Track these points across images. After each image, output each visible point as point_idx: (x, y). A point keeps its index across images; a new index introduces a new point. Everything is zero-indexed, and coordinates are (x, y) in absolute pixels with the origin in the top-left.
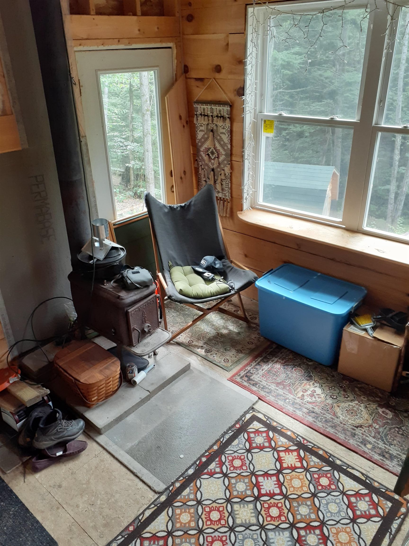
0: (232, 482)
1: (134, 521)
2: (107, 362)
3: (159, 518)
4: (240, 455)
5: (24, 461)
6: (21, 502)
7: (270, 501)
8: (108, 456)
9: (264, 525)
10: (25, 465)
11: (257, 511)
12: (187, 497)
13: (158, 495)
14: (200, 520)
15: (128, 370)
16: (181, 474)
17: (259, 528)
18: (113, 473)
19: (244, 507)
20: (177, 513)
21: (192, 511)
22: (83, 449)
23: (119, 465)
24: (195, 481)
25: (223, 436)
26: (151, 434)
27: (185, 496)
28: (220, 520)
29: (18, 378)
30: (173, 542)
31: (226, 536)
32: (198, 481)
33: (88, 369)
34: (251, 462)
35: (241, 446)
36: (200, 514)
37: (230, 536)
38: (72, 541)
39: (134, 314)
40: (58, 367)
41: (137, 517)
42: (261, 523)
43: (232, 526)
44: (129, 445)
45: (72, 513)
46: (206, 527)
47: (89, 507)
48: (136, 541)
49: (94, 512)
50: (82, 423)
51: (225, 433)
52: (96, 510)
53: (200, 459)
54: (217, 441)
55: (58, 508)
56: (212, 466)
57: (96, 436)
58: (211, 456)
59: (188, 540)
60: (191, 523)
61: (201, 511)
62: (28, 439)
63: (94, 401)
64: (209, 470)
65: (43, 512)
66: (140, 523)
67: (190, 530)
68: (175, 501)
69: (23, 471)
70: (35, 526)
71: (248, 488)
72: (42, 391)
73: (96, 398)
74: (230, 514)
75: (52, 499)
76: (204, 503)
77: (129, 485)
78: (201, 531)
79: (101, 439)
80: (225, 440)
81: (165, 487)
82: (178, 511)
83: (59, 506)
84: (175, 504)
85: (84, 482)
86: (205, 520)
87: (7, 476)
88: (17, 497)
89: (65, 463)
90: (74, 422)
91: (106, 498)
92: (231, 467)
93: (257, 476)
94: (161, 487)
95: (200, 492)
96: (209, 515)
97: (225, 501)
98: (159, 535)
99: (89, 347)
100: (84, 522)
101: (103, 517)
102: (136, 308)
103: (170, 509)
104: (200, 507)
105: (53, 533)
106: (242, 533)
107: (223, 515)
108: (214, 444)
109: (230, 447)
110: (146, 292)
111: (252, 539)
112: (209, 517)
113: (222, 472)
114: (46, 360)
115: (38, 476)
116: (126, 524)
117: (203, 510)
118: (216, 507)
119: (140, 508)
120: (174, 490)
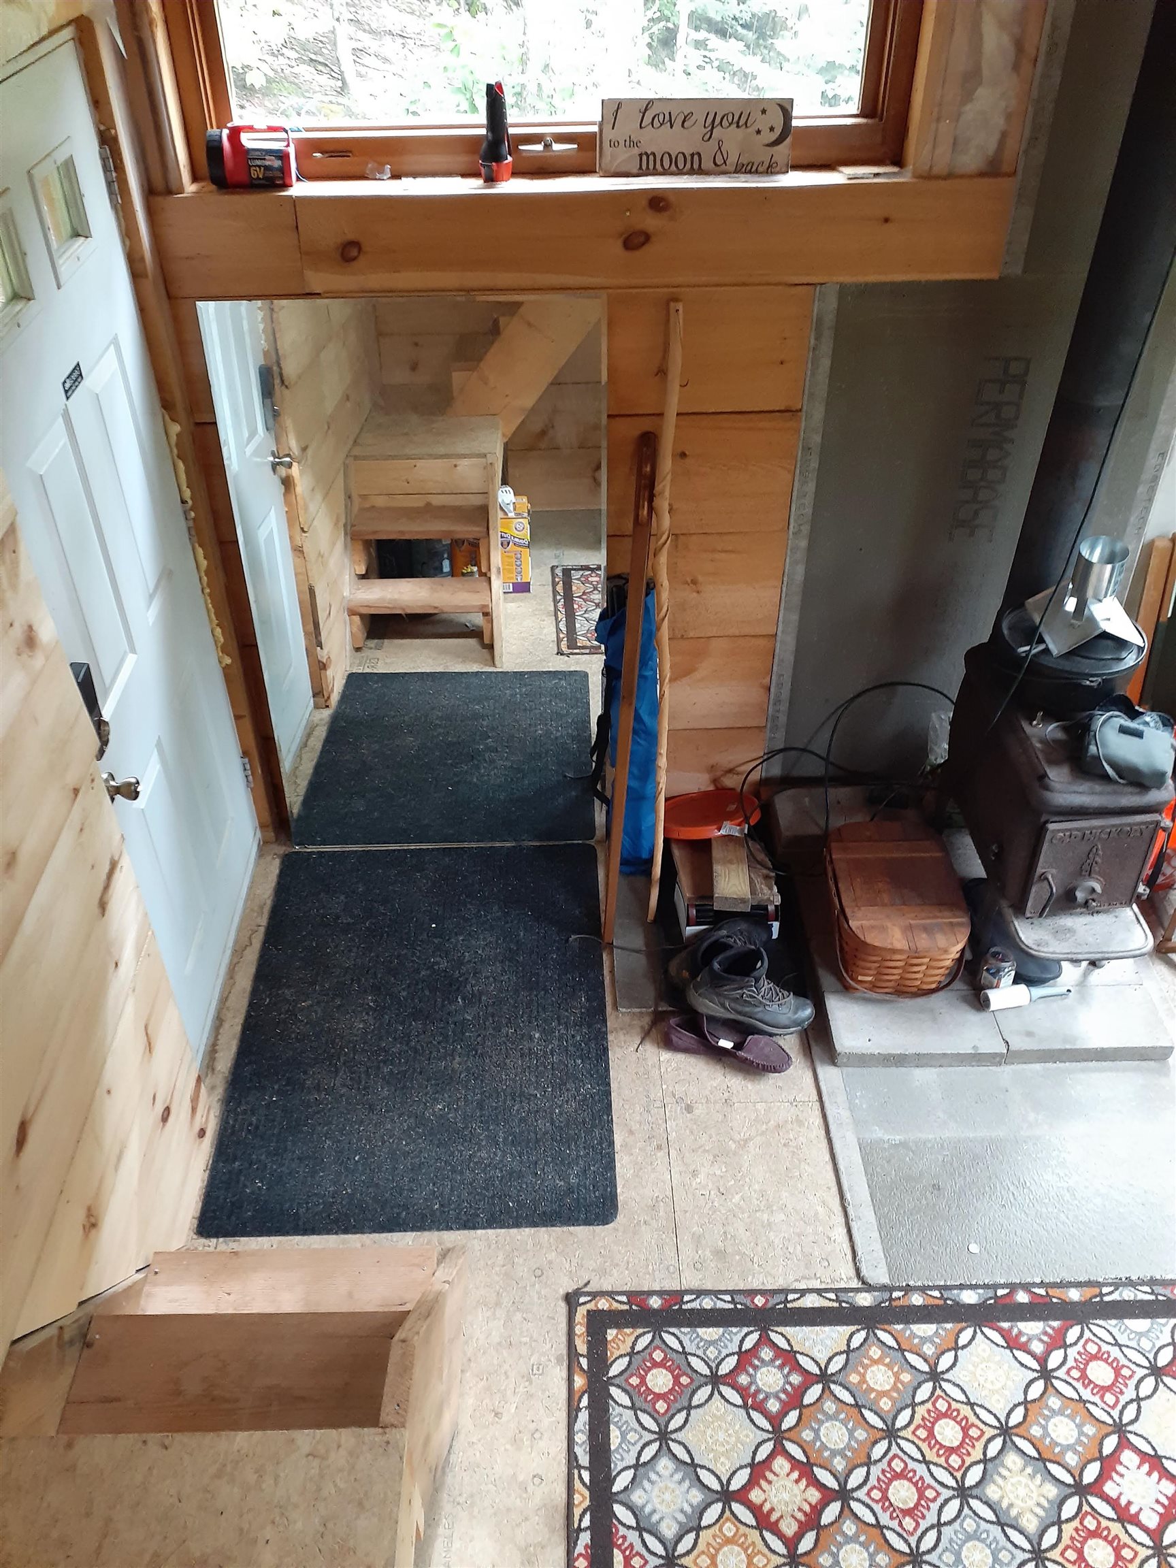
0: (1050, 1403)
1: (774, 1292)
2: (938, 914)
3: (827, 1329)
4: (1123, 1361)
5: (660, 1009)
6: (609, 1084)
7: (1110, 1524)
8: (818, 1121)
9: (1048, 1555)
10: (658, 1018)
11: (1054, 1513)
12: (916, 1341)
13: (860, 1285)
14: (908, 1412)
15: (986, 962)
16: (942, 1283)
17: (1029, 1551)
18: (803, 1165)
19: (1032, 1477)
20: (871, 1353)
21: (906, 1377)
22: (775, 1070)
23: (827, 1157)
24: (964, 1324)
25: (1117, 1284)
26: (942, 1146)
27: (913, 1335)
28: (951, 1450)
29: (742, 831)
30: (818, 1400)
31: (938, 1494)
32: (970, 1332)
33: (884, 905)
34: (1138, 1399)
35: (1146, 1345)
36: (918, 1399)
37: (947, 1501)
38: (643, 1228)
39: (1062, 840)
40: (828, 858)
41: (786, 1291)
42: (1044, 1546)
43: (971, 1488)
44: (878, 1133)
45: (675, 1176)
46: (910, 1437)
47: (712, 1193)
48: (752, 1332)
49: (714, 1209)
50: (808, 1012)
51: (1130, 1283)
52: (721, 1208)
53: (1013, 1287)
54: (1089, 1284)
55: (659, 1147)
56: (1030, 1328)
57: (823, 1062)
58: (1045, 1304)
59: (851, 1424)
60: (885, 1399)
61: (926, 1398)
62: (686, 974)
63: (861, 982)
64: (1015, 1331)
65: (631, 1132)
66: (782, 1306)
67: (871, 1410)
68: (886, 1327)
69: (647, 1027)
70: (602, 1148)
71: (1080, 1449)
72: (766, 890)
73: (870, 979)
74: (985, 1461)
75: (660, 1122)
76: (945, 1385)
77: (816, 1214)
78: (891, 1433)
79: (828, 1074)
80: (1115, 1296)
81: (885, 1280)
82: (875, 1352)
83: (664, 1145)
84: (880, 1334)
85: (737, 1137)
86: (918, 1420)
87: (617, 1017)
88: (607, 1069)
89: (727, 1070)
90: (791, 999)
91: (756, 1202)
92: (1077, 1368)
93: (1124, 1444)
94: (879, 1274)
95: (956, 1357)
96: (937, 1419)
97: (998, 1425)
98: (802, 1360)
99: (928, 853)
100: (686, 1212)
101: (725, 1233)
102: (1077, 829)
103: (863, 1334)
104: (928, 1386)
105: (623, 1187)
106: (982, 1522)
107: (970, 1449)
108: (1078, 1285)
109: (1114, 1322)
110: (1131, 799)
111: (993, 1554)
112: (933, 1424)
113: (1042, 1360)
114: (822, 823)
115: (666, 1056)
116: (756, 1285)
117: (930, 1398)
118: (966, 1418)
119: (804, 1278)
120: (901, 1303)
